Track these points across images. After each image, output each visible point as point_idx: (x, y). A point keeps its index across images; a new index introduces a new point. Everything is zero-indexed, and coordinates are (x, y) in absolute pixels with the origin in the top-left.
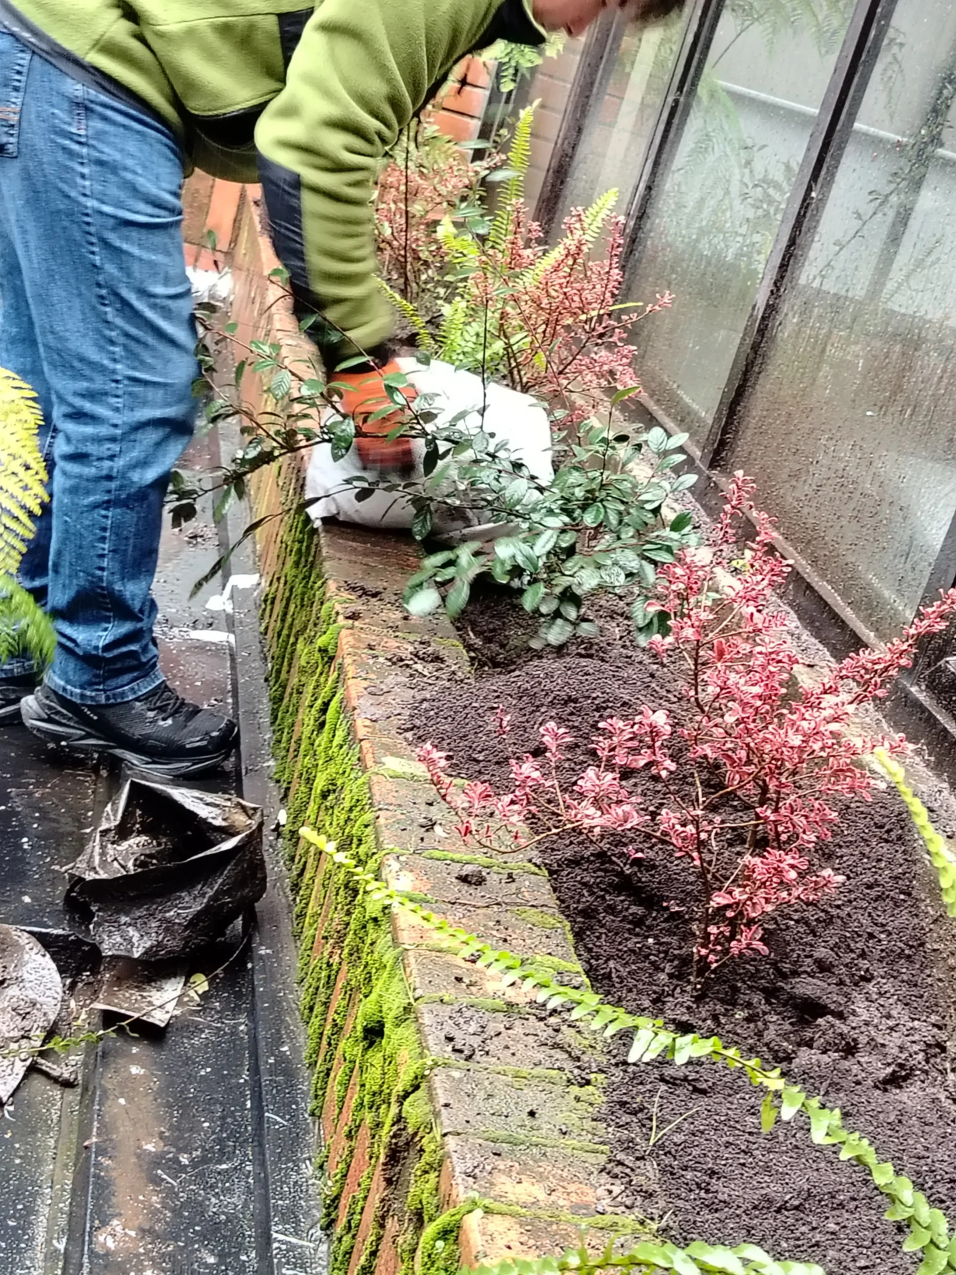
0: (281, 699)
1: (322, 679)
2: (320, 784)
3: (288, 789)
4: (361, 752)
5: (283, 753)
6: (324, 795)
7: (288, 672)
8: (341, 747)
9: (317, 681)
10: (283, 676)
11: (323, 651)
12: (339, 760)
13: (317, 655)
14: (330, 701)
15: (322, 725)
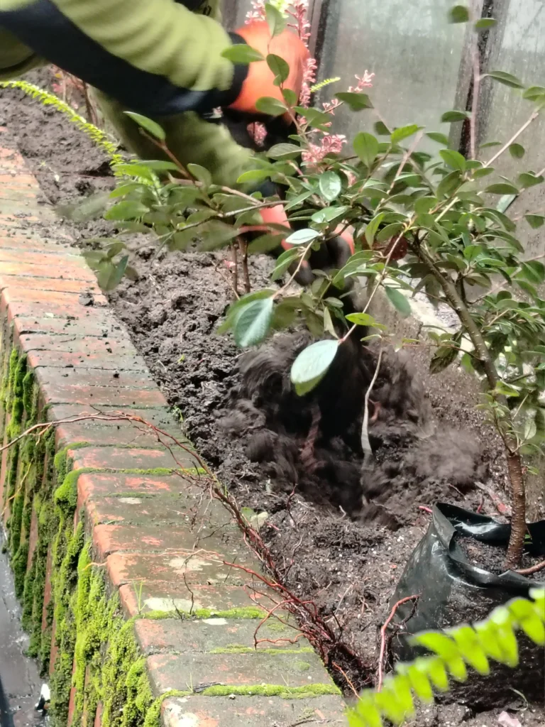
0: (24, 567)
1: (66, 533)
2: (81, 644)
3: (47, 660)
4: (120, 598)
5: (36, 624)
6: (88, 655)
7: (28, 536)
8: (98, 599)
9: (61, 536)
10: (23, 541)
11: (62, 502)
12: (97, 613)
13: (57, 509)
14: (78, 554)
15: (74, 581)
